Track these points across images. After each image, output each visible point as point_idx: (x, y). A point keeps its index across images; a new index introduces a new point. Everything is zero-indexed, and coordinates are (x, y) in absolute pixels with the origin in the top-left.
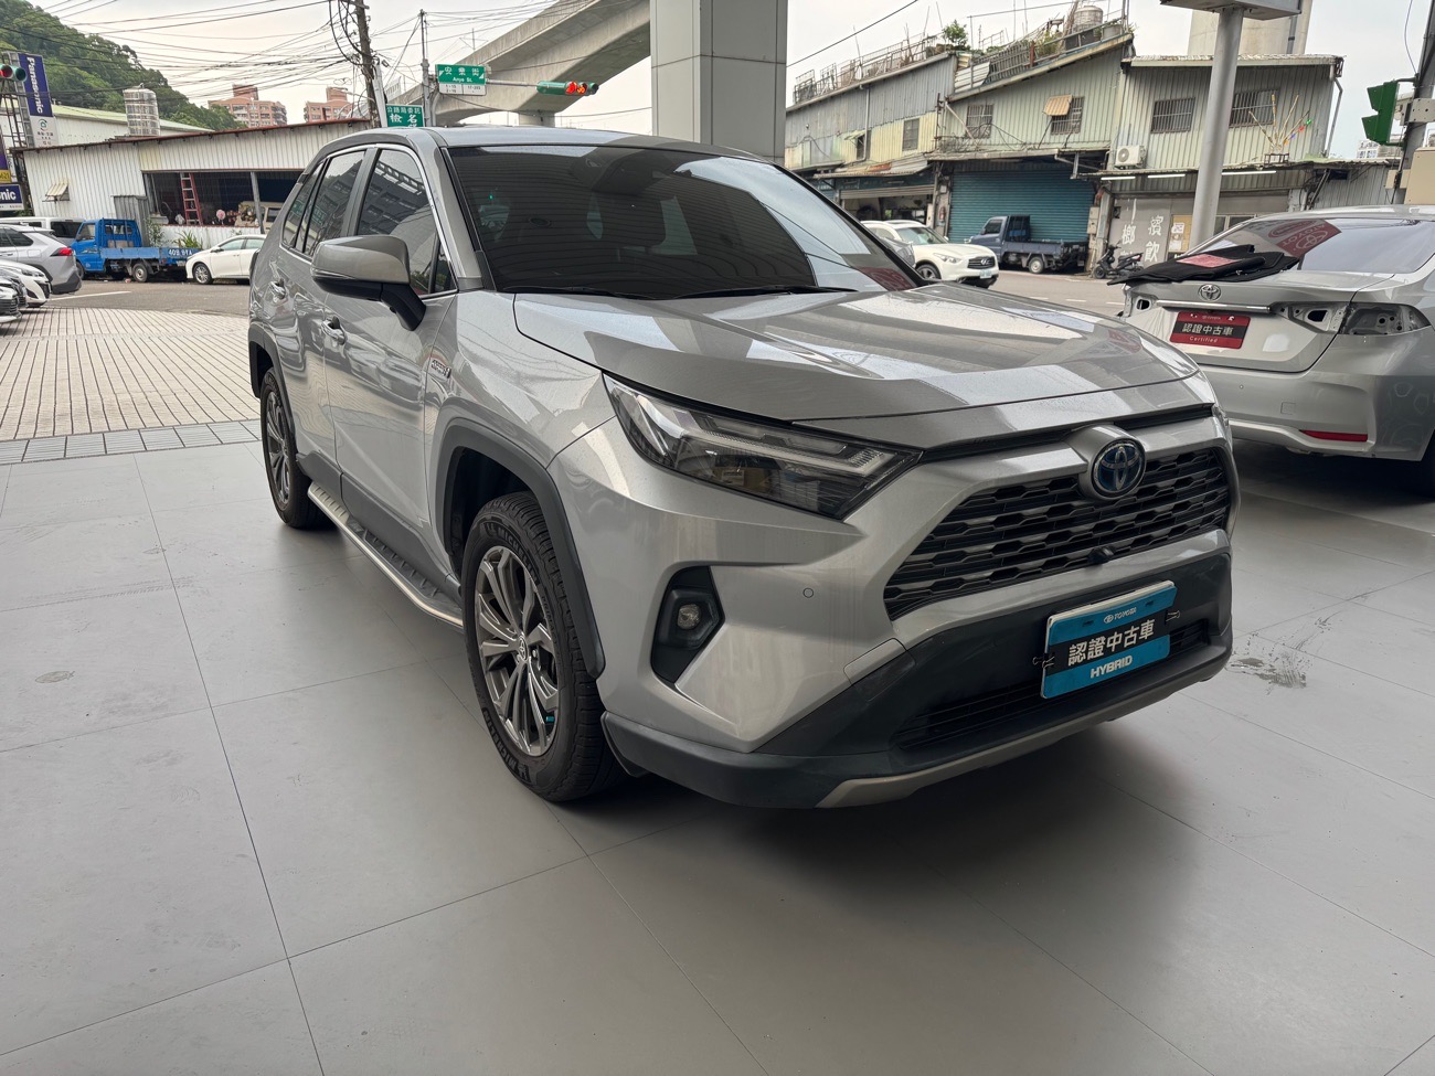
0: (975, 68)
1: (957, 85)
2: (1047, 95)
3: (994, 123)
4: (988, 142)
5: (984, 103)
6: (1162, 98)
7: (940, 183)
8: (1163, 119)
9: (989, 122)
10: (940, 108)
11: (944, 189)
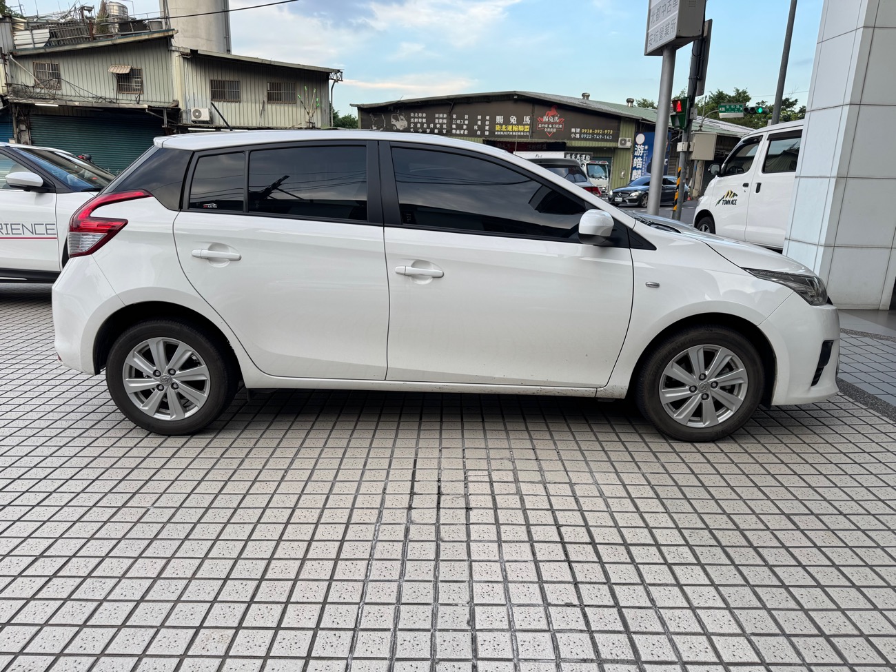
0: (34, 32)
1: (16, 42)
2: (109, 64)
3: (63, 77)
4: (59, 92)
5: (48, 61)
6: (215, 78)
7: (19, 122)
8: (219, 93)
9: (58, 78)
10: (5, 60)
11: (23, 127)
